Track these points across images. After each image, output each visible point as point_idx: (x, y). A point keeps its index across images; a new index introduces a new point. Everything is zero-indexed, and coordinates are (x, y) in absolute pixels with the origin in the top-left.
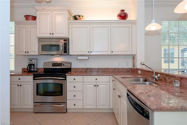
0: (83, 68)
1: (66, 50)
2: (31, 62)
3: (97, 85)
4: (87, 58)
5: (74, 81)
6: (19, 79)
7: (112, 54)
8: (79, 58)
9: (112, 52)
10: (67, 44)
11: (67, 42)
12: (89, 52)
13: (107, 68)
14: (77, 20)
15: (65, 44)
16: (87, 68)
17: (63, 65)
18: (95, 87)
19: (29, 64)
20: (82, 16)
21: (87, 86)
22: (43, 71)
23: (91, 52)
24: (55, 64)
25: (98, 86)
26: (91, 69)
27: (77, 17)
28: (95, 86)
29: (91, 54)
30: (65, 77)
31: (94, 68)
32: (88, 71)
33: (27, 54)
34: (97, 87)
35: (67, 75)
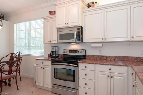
0: (97, 56)
1: (80, 38)
2: (53, 49)
3: (112, 75)
4: (101, 45)
5: (85, 69)
6: (42, 63)
7: (132, 40)
8: (93, 45)
9: (133, 37)
10: (80, 32)
11: (81, 30)
12: (103, 39)
13: (127, 57)
14: (90, 7)
15: (79, 32)
16: (102, 56)
17: (79, 52)
18: (109, 78)
19: (52, 51)
20: (96, 3)
21: (100, 75)
22: (62, 57)
23: (105, 39)
24: (71, 51)
25: (112, 77)
26: (106, 57)
27: (91, 4)
28: (108, 76)
29: (106, 41)
30: (77, 64)
31: (110, 56)
32: (103, 59)
33: (50, 42)
34: (112, 79)
35: (78, 62)
